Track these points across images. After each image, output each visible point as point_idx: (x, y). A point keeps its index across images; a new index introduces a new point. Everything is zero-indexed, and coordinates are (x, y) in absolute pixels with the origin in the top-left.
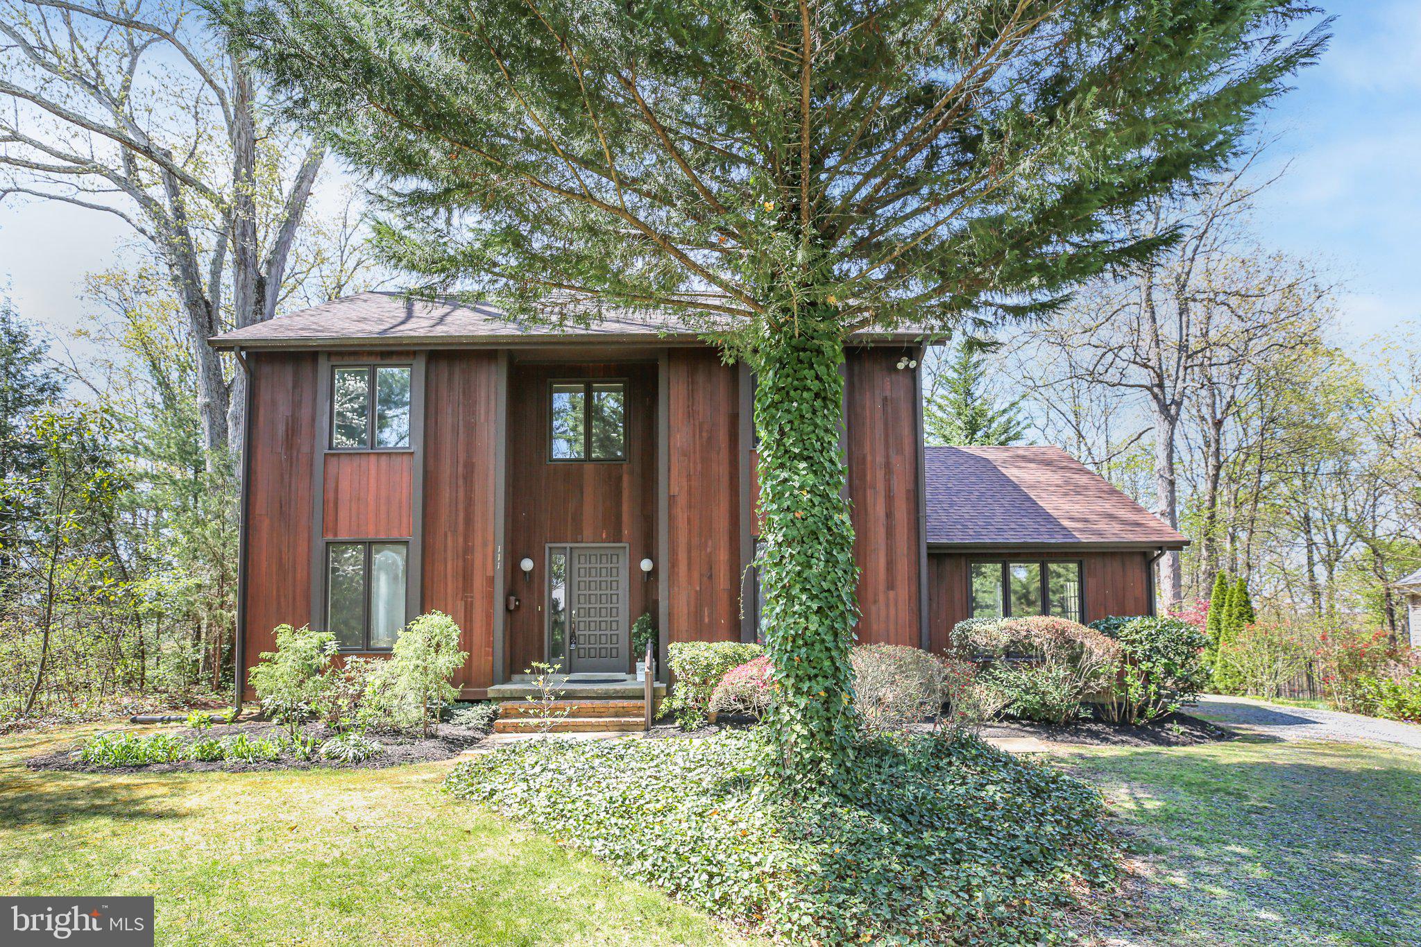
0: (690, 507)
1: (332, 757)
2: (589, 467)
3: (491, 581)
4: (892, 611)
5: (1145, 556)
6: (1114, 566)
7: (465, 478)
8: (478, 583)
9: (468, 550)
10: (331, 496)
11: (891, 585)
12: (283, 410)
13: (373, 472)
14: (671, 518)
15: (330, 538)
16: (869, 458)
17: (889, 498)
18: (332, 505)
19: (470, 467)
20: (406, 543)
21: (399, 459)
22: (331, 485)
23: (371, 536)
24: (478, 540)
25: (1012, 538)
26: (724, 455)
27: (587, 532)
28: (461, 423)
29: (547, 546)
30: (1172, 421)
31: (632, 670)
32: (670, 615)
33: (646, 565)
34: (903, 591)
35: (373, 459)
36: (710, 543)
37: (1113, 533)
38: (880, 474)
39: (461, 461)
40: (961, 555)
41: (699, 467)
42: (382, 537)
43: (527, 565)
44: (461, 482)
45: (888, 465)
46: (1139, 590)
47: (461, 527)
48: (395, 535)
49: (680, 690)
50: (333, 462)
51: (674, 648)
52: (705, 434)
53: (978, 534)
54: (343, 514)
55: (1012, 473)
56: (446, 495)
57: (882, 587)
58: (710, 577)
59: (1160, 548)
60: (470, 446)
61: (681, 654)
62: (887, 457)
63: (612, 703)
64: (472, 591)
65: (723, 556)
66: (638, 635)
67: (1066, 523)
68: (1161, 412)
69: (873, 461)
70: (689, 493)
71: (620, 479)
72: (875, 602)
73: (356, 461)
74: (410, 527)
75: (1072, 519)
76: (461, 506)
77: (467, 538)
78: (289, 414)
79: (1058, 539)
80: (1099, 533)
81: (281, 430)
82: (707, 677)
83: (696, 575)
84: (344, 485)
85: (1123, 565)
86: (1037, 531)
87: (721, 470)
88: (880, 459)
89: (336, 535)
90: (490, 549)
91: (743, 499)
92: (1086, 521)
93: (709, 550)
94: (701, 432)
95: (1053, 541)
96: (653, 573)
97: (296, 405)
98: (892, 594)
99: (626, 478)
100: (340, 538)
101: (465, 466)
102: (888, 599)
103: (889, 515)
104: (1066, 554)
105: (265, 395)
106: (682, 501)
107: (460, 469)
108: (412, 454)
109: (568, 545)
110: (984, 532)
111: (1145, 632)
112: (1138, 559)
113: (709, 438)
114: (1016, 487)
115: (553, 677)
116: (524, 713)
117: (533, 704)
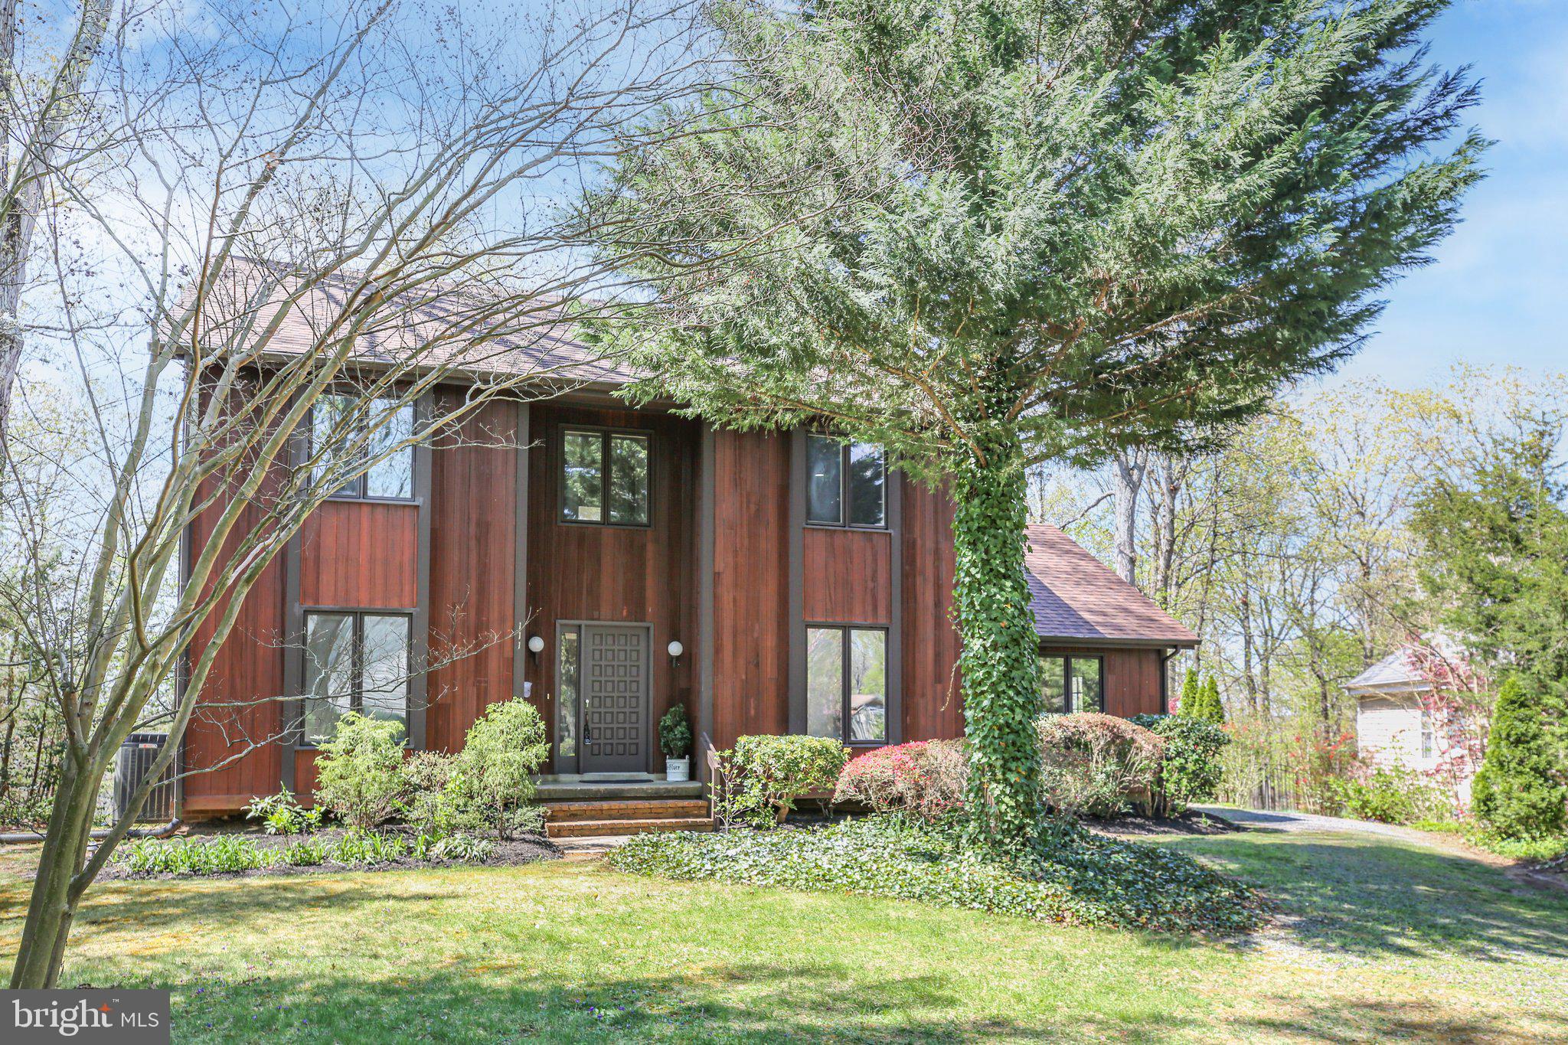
0: (736, 585)
1: (453, 855)
2: (607, 533)
3: (509, 662)
5: (1160, 653)
6: (1132, 662)
7: (478, 540)
8: (494, 665)
9: (482, 625)
10: (310, 553)
11: (938, 678)
13: (365, 525)
14: (716, 598)
15: (309, 605)
16: (919, 542)
18: (311, 563)
19: (484, 527)
20: (411, 614)
21: (400, 513)
22: (310, 540)
23: (364, 605)
24: (494, 614)
26: (771, 529)
27: (605, 610)
28: (473, 472)
29: (559, 622)
30: (1134, 488)
31: (662, 769)
32: (714, 706)
33: (675, 649)
36: (757, 627)
37: (1131, 630)
38: (931, 561)
39: (474, 516)
41: (746, 542)
42: (378, 605)
43: (538, 644)
44: (473, 543)
45: (939, 550)
46: (1153, 688)
48: (395, 605)
51: (746, 741)
52: (753, 507)
54: (327, 578)
56: (454, 556)
57: (930, 680)
58: (757, 665)
59: (1175, 647)
62: (937, 543)
63: (671, 803)
64: (486, 675)
65: (770, 642)
66: (670, 729)
67: (1087, 616)
68: (1123, 477)
69: (924, 545)
70: (736, 568)
71: (643, 547)
72: (923, 695)
73: (343, 513)
74: (413, 592)
75: (1090, 611)
76: (473, 574)
77: (481, 613)
79: (1085, 633)
80: (1119, 628)
83: (742, 662)
85: (1140, 662)
86: (1062, 623)
87: (768, 544)
88: (930, 544)
89: (317, 601)
90: (509, 624)
91: (792, 580)
92: (1105, 614)
93: (756, 635)
94: (748, 502)
95: (1080, 636)
96: (687, 657)
98: (939, 687)
99: (650, 548)
100: (322, 606)
101: (478, 524)
102: (935, 692)
104: (1088, 649)
106: (727, 579)
107: (473, 529)
108: (417, 507)
109: (583, 623)
111: (1178, 730)
112: (1153, 657)
113: (758, 510)
115: (563, 777)
116: (574, 816)
117: (583, 805)
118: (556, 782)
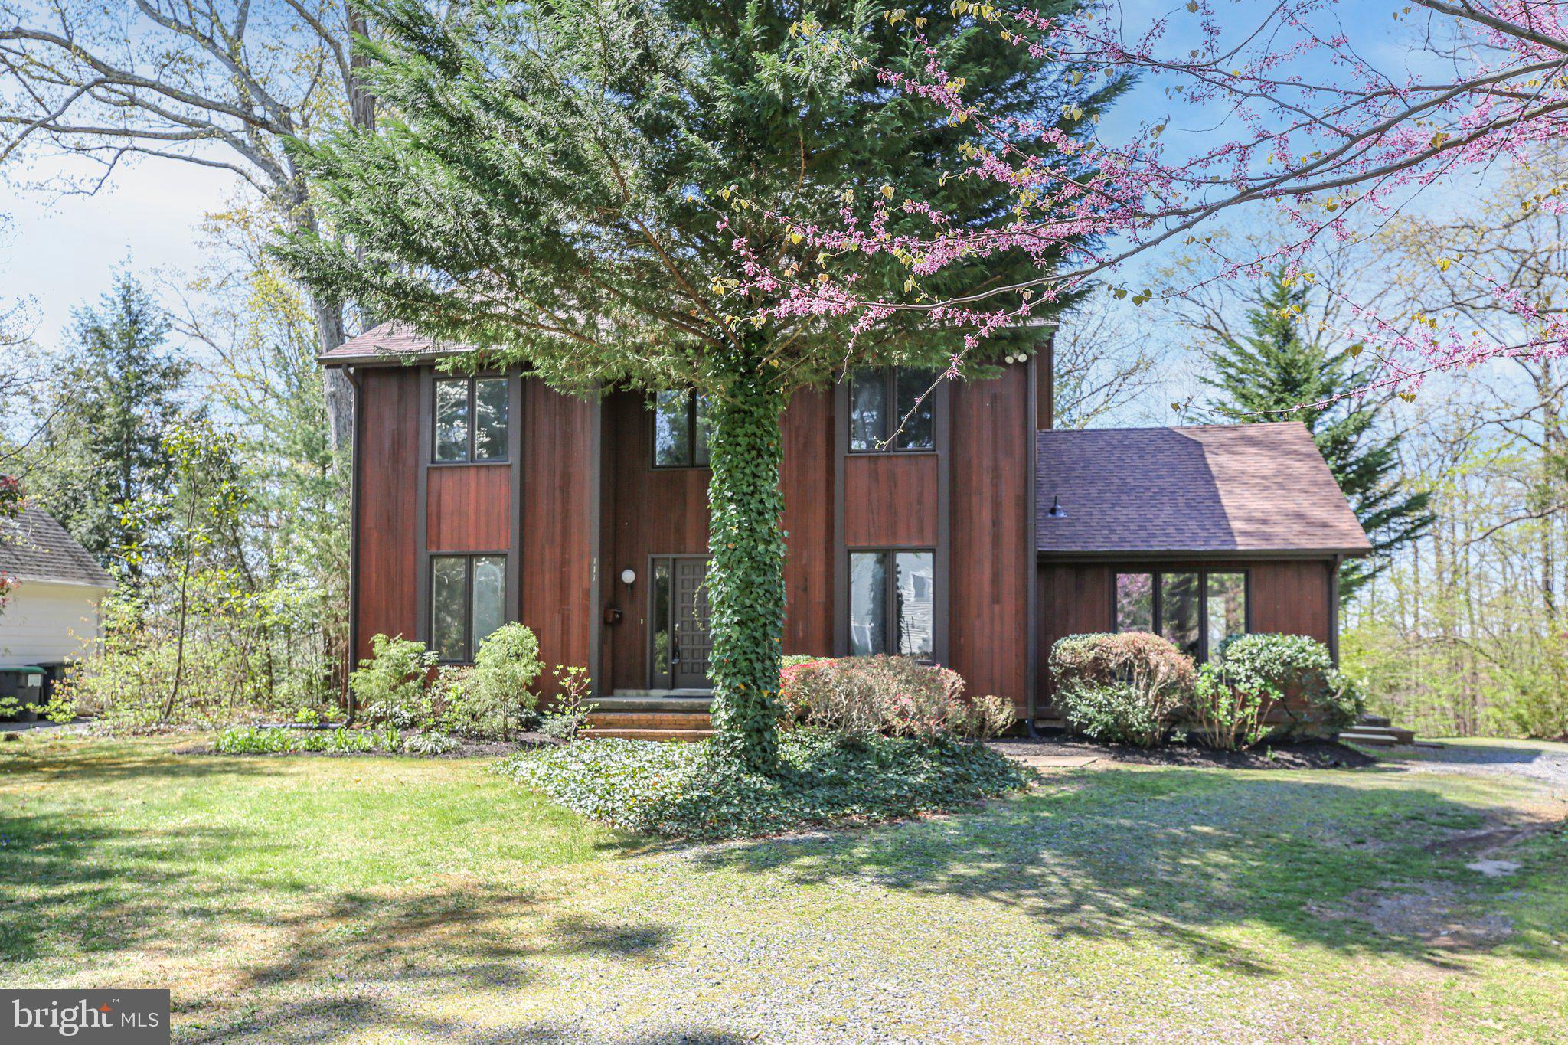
2: (692, 474)
3: (587, 593)
4: (998, 628)
5: (1324, 564)
6: (1288, 576)
7: (562, 489)
8: (575, 595)
9: (564, 563)
10: (434, 508)
11: (996, 599)
12: (389, 424)
13: (473, 485)
15: (433, 551)
16: (975, 461)
17: (997, 505)
18: (434, 518)
19: (566, 478)
20: (504, 555)
21: (498, 471)
22: (434, 499)
23: (472, 550)
24: (574, 552)
27: (690, 543)
28: (558, 432)
29: (650, 557)
34: (1010, 604)
35: (473, 472)
36: (805, 554)
38: (987, 479)
39: (558, 472)
40: (1103, 564)
42: (482, 549)
43: (628, 576)
44: (557, 493)
45: (996, 468)
47: (558, 539)
48: (494, 548)
50: (435, 476)
52: (801, 440)
54: (445, 528)
56: (543, 506)
57: (985, 599)
58: (805, 590)
60: (567, 457)
62: (995, 460)
64: (569, 604)
65: (818, 568)
67: (1237, 526)
69: (980, 465)
72: (979, 616)
73: (457, 474)
74: (508, 539)
76: (558, 517)
77: (563, 554)
78: (395, 427)
81: (388, 443)
84: (446, 499)
85: (1300, 576)
87: (818, 475)
88: (987, 462)
89: (438, 548)
90: (586, 562)
91: (837, 507)
92: (1264, 523)
93: (804, 561)
94: (797, 437)
97: (401, 419)
98: (997, 608)
100: (443, 551)
101: (562, 477)
102: (992, 613)
103: (996, 523)
104: (1229, 563)
105: (371, 412)
107: (557, 480)
108: (509, 466)
109: (671, 556)
112: (1318, 569)
113: (805, 445)
114: (1209, 480)
115: (653, 692)
118: (647, 695)
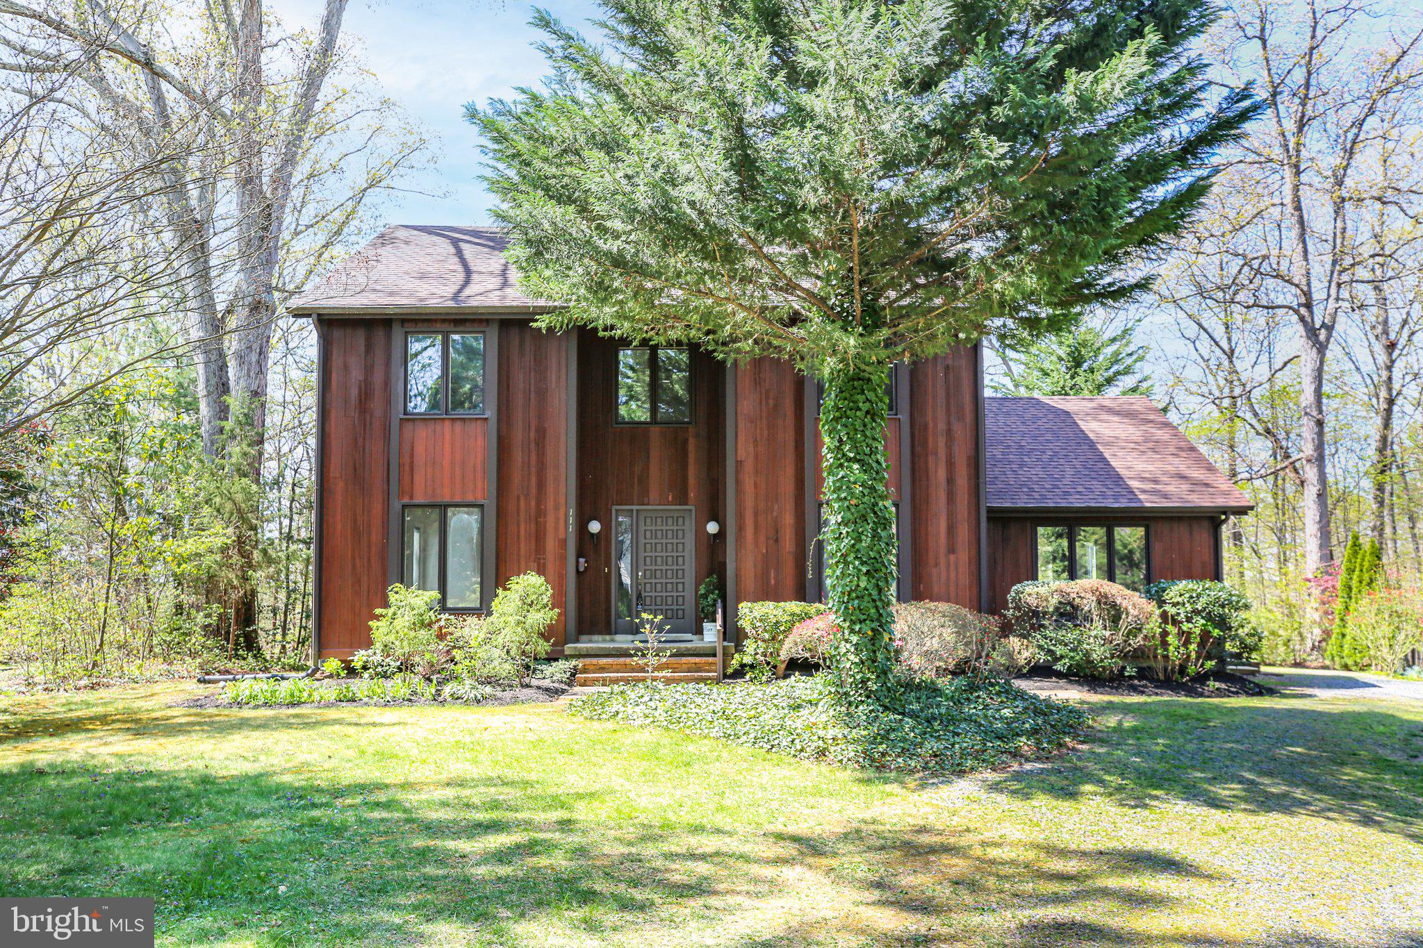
0: (757, 472)
1: (455, 698)
2: (655, 430)
3: (563, 543)
4: (953, 575)
5: (1213, 520)
6: (1182, 530)
7: (537, 445)
8: (551, 545)
9: (540, 513)
10: (407, 460)
11: (951, 549)
12: (356, 375)
13: (448, 437)
14: (738, 482)
15: (406, 500)
16: (931, 425)
17: (950, 464)
18: (407, 468)
19: (541, 433)
20: (481, 506)
21: (473, 424)
22: (406, 449)
23: (447, 500)
24: (550, 504)
25: (1076, 502)
26: (790, 421)
27: (654, 495)
28: (532, 388)
29: (614, 508)
30: (1321, 348)
31: (699, 631)
32: (738, 576)
33: (712, 528)
34: (963, 555)
35: (447, 424)
36: (776, 507)
37: (1180, 496)
38: (942, 442)
39: (532, 425)
40: (1026, 519)
41: (765, 433)
42: (458, 500)
43: (595, 527)
44: (533, 446)
45: (949, 432)
46: (1207, 556)
47: (534, 491)
48: (470, 498)
49: (750, 646)
50: (409, 427)
51: (744, 607)
52: (771, 402)
53: (1044, 497)
54: (419, 479)
55: (1090, 427)
56: (518, 456)
57: (943, 550)
58: (777, 540)
59: (1225, 513)
60: (540, 411)
61: (751, 613)
62: (949, 424)
63: (684, 660)
64: (544, 553)
65: (788, 520)
66: (705, 596)
67: (1134, 484)
68: (1309, 338)
69: (935, 426)
70: (756, 457)
71: (686, 441)
72: (937, 565)
73: (431, 425)
74: (484, 490)
75: (1143, 479)
76: (533, 470)
77: (539, 503)
78: (362, 378)
79: (1123, 503)
80: (1166, 496)
81: (354, 393)
82: (776, 633)
83: (762, 538)
84: (420, 449)
85: (1190, 526)
86: (1103, 494)
87: (787, 435)
88: (942, 426)
89: (411, 498)
90: (562, 511)
91: (808, 464)
92: (1156, 481)
93: (775, 514)
94: (767, 398)
95: (1116, 505)
96: (721, 535)
97: (368, 370)
98: (952, 557)
99: (692, 441)
100: (416, 501)
101: (537, 431)
102: (948, 562)
103: (950, 481)
104: (1133, 518)
105: (337, 361)
106: (749, 467)
107: (532, 434)
108: (486, 419)
109: (635, 508)
110: (1050, 495)
112: (1206, 524)
113: (776, 406)
114: (1092, 445)
115: (618, 637)
116: (602, 669)
117: (610, 660)
118: (612, 641)
